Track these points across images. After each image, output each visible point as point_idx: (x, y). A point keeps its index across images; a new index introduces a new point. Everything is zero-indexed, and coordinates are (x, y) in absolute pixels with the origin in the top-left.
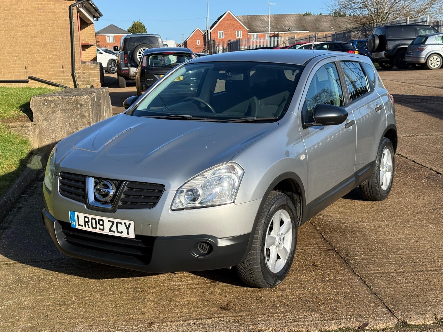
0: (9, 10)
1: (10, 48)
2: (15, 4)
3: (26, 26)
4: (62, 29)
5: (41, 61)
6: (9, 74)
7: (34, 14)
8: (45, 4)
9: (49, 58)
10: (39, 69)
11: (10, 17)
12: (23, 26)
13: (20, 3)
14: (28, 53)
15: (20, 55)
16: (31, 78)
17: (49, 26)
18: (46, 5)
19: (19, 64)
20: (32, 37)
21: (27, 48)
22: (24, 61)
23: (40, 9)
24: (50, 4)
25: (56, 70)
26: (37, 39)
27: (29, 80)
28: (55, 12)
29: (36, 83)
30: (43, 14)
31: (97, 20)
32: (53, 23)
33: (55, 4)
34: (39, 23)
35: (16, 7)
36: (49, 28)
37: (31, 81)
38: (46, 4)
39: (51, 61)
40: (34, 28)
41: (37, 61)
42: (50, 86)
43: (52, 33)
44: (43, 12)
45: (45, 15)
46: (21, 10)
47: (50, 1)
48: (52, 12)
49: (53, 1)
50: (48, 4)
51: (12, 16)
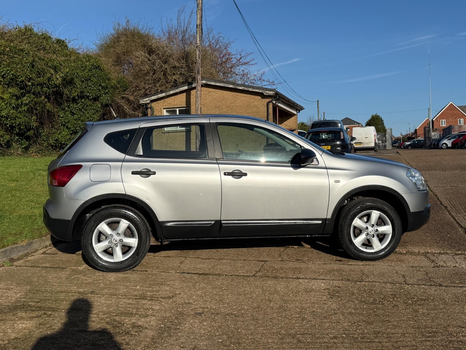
0: (229, 107)
1: (228, 132)
2: (233, 103)
6: (227, 149)
7: (244, 109)
10: (246, 145)
15: (234, 136)
19: (233, 142)
23: (248, 106)
24: (255, 102)
28: (258, 107)
31: (299, 112)
32: (256, 115)
33: (257, 102)
35: (233, 105)
38: (252, 102)
41: (245, 140)
44: (250, 107)
47: (255, 100)
48: (255, 107)
49: (257, 100)
50: (253, 102)
51: (230, 111)
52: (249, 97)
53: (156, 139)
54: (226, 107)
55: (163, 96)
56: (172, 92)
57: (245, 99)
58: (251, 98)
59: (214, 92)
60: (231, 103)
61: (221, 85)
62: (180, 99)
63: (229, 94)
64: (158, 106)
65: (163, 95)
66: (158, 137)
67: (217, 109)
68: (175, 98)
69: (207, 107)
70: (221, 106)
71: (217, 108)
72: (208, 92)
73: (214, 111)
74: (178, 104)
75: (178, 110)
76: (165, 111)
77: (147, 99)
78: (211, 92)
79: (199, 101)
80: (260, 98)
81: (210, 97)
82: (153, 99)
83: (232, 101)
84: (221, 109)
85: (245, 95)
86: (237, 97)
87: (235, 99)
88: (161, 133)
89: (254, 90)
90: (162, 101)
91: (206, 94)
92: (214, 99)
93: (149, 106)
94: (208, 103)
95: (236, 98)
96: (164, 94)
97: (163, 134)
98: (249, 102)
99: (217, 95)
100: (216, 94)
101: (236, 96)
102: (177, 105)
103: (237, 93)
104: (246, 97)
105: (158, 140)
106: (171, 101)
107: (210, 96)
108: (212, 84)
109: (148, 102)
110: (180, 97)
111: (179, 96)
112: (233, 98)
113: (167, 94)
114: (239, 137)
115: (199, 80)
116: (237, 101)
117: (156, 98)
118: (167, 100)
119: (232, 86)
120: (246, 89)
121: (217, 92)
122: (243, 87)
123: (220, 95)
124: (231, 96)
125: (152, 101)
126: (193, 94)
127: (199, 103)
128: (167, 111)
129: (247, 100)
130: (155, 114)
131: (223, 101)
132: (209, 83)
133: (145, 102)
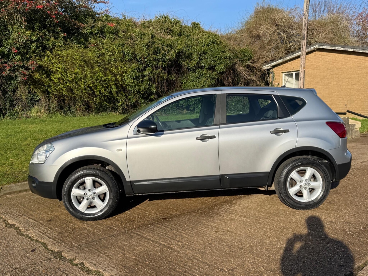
0: (340, 69)
1: (338, 93)
2: (344, 65)
3: (349, 78)
5: (356, 100)
6: (336, 109)
7: (355, 70)
8: (362, 63)
9: (361, 98)
10: (354, 105)
11: (340, 73)
12: (347, 78)
13: (347, 64)
14: (348, 95)
15: (344, 97)
16: (348, 111)
17: (364, 77)
18: (363, 64)
19: (342, 102)
20: (352, 85)
21: (348, 92)
22: (345, 101)
23: (358, 67)
24: (366, 63)
25: (365, 106)
26: (355, 86)
27: (347, 113)
29: (351, 115)
30: (361, 70)
32: (367, 75)
34: (358, 76)
35: (344, 66)
36: (363, 78)
37: (348, 113)
39: (362, 100)
40: (354, 79)
41: (353, 100)
42: (360, 117)
43: (365, 82)
44: (361, 68)
45: (362, 70)
46: (347, 68)
47: (366, 61)
48: (366, 68)
50: (364, 63)
51: (341, 72)
52: (360, 58)
54: (337, 69)
55: (281, 62)
56: (288, 58)
57: (356, 60)
58: (362, 59)
59: (327, 55)
60: (342, 65)
61: (332, 48)
62: (296, 63)
63: (341, 57)
64: (278, 71)
65: (281, 61)
67: (329, 71)
68: (292, 63)
69: (320, 69)
70: (333, 68)
71: (329, 70)
72: (322, 56)
73: (326, 73)
74: (295, 68)
75: (294, 73)
76: (284, 74)
77: (268, 65)
78: (324, 55)
79: (302, 65)
81: (323, 60)
82: (273, 65)
83: (343, 64)
84: (333, 71)
85: (356, 56)
86: (349, 59)
87: (346, 61)
89: (364, 52)
90: (281, 66)
91: (319, 58)
92: (326, 62)
93: (271, 71)
94: (321, 65)
95: (347, 59)
98: (360, 63)
99: (329, 58)
100: (328, 57)
101: (347, 58)
102: (293, 69)
104: (356, 58)
106: (289, 65)
107: (323, 59)
108: (324, 48)
109: (269, 68)
110: (297, 61)
111: (296, 61)
112: (345, 60)
113: (285, 60)
114: (348, 98)
115: (304, 45)
116: (348, 63)
117: (275, 64)
118: (285, 65)
119: (343, 48)
120: (356, 50)
121: (330, 55)
122: (353, 49)
123: (332, 58)
124: (343, 58)
125: (274, 67)
126: (308, 58)
127: (303, 67)
128: (285, 75)
129: (358, 62)
130: (275, 78)
131: (335, 63)
132: (321, 47)
133: (267, 68)
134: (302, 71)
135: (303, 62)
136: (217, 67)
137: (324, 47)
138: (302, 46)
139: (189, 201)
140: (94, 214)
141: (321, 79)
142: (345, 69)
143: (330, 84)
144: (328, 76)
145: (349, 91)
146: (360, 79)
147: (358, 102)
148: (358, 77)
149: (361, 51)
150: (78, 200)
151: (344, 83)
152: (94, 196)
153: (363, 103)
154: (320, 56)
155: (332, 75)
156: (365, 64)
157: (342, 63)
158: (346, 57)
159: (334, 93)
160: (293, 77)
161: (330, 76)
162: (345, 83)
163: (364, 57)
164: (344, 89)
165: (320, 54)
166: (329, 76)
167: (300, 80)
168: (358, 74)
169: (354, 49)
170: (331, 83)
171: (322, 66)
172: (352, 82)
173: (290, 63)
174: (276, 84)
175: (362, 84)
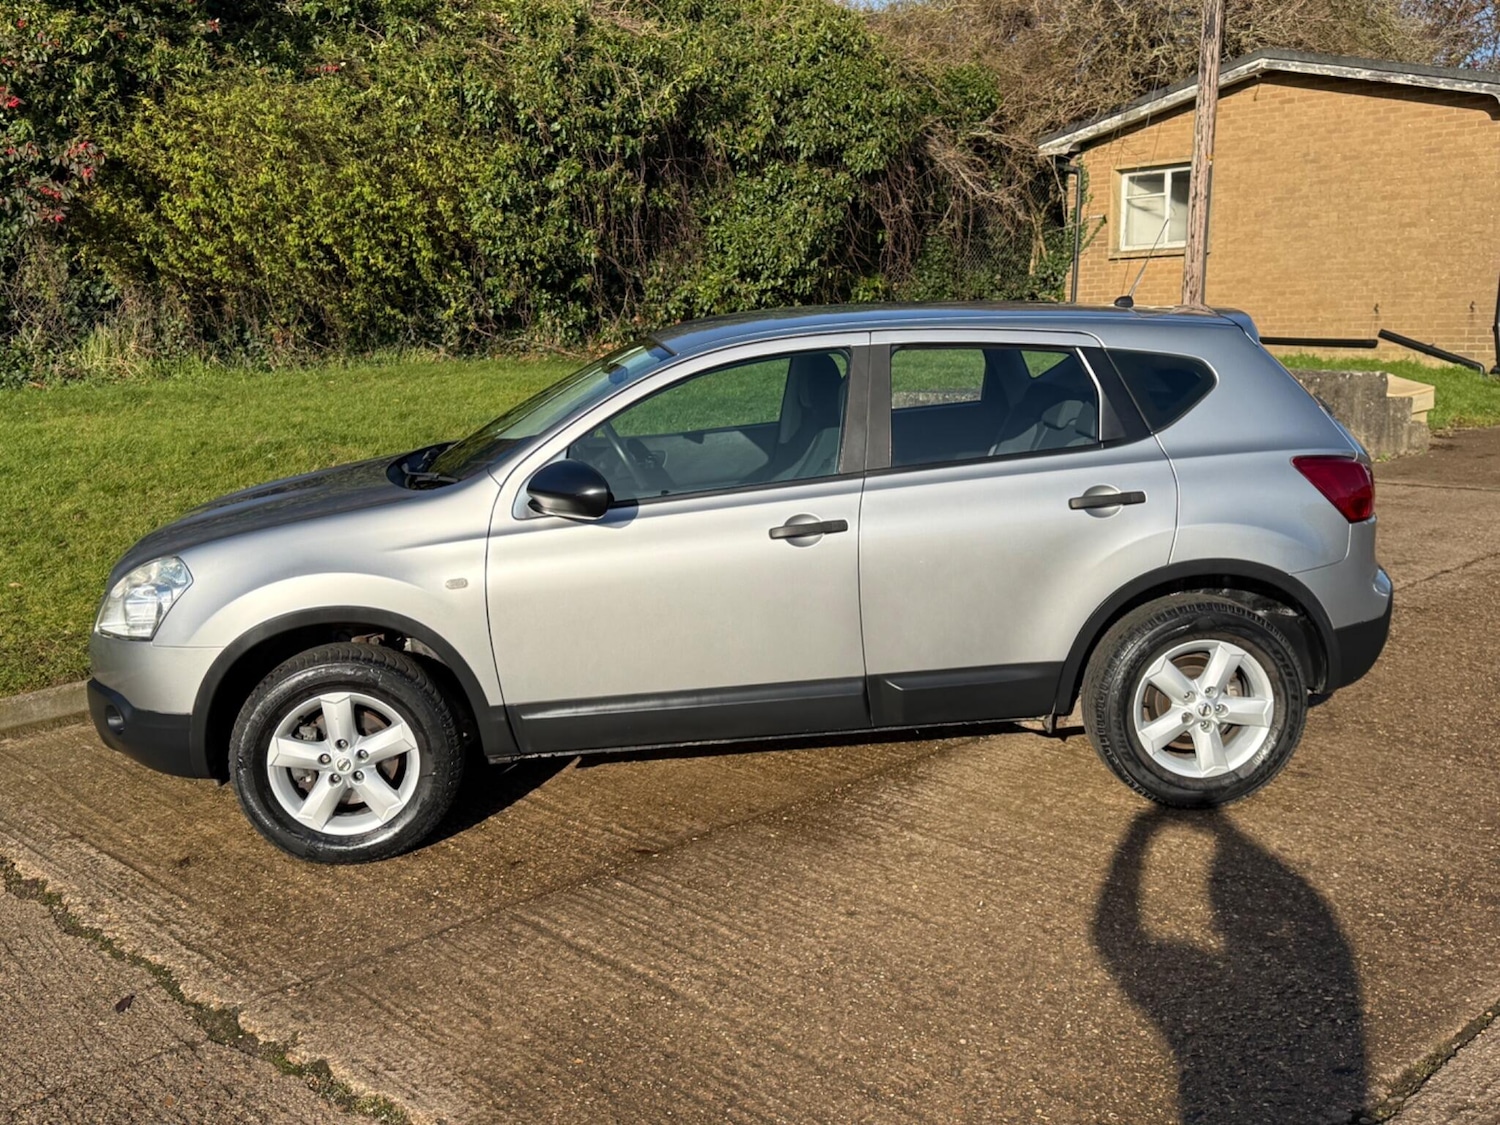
0: (1357, 158)
1: (1345, 256)
2: (1373, 142)
3: (1394, 196)
4: (1484, 200)
5: (1416, 290)
6: (1335, 324)
7: (1417, 165)
8: (1447, 134)
9: (1439, 281)
10: (1410, 311)
11: (1356, 176)
12: (1384, 198)
13: (1387, 137)
14: (1386, 269)
15: (1368, 274)
16: (1384, 335)
17: (1451, 195)
18: (1452, 138)
19: (1360, 298)
20: (1403, 226)
21: (1388, 255)
22: (1375, 290)
23: (1432, 151)
24: (1463, 134)
25: (1452, 314)
26: (1415, 232)
27: (1380, 340)
28: (1473, 154)
29: (1395, 349)
30: (1440, 162)
32: (1464, 186)
33: (1476, 132)
34: (1426, 187)
35: (1375, 147)
36: (1450, 199)
37: (1383, 343)
38: (1450, 134)
39: (1443, 288)
40: (1413, 201)
41: (1408, 289)
42: (1432, 358)
43: (1456, 213)
44: (1443, 157)
45: (1444, 164)
46: (1386, 155)
47: (1462, 125)
48: (1464, 155)
49: (1471, 124)
50: (1454, 134)
51: (1361, 173)
52: (1439, 113)
53: (1087, 282)
54: (1345, 158)
55: (1114, 125)
56: (1145, 110)
57: (1425, 122)
58: (1448, 120)
59: (1304, 99)
60: (1365, 143)
61: (1325, 72)
62: (1178, 132)
63: (1361, 107)
64: (1102, 162)
65: (1116, 121)
66: (1095, 275)
67: (1309, 166)
68: (1159, 131)
69: (1272, 158)
70: (1326, 154)
71: (1313, 161)
72: (1282, 102)
73: (1299, 174)
74: (1171, 152)
75: (1168, 174)
76: (1126, 176)
77: (1063, 139)
78: (1291, 101)
80: (1487, 116)
81: (1286, 120)
82: (1081, 138)
83: (1371, 136)
84: (1325, 167)
85: (1423, 107)
86: (1392, 116)
87: (1383, 125)
88: (1105, 261)
89: (1458, 87)
90: (1116, 143)
91: (1272, 110)
92: (1301, 127)
93: (1073, 162)
94: (1278, 143)
95: (1388, 119)
96: (1118, 117)
97: (1112, 264)
98: (1439, 135)
99: (1313, 112)
100: (1309, 106)
101: (1386, 111)
102: (1166, 157)
103: (1394, 101)
104: (1425, 114)
105: (1094, 287)
106: (1147, 141)
107: (1287, 116)
108: (1293, 69)
109: (1065, 150)
110: (1179, 124)
111: (1176, 122)
112: (1378, 120)
113: (1130, 119)
114: (1387, 279)
115: (1209, 59)
116: (1389, 133)
117: (1090, 134)
118: (1133, 139)
119: (1369, 72)
120: (1423, 82)
121: (1315, 101)
122: (1410, 76)
123: (1324, 112)
124: (1367, 114)
125: (1085, 145)
126: (1224, 111)
127: (1204, 152)
128: (1132, 179)
129: (1431, 128)
130: (1089, 192)
131: (1336, 135)
132: (1281, 66)
133: (1055, 152)
134: (1203, 169)
135: (1205, 129)
136: (853, 153)
137: (1294, 67)
138: (1204, 62)
139: (739, 767)
140: (363, 837)
141: (1275, 199)
142: (1376, 159)
143: (1312, 223)
144: (1305, 189)
145: (1389, 250)
146: (1435, 200)
147: (1425, 296)
148: (1430, 191)
149: (1442, 86)
150: (294, 783)
151: (1370, 218)
152: (358, 766)
153: (1444, 301)
154: (1277, 105)
155: (1321, 182)
156: (1459, 139)
157: (1366, 135)
158: (1382, 109)
159: (1329, 257)
160: (1163, 191)
161: (1316, 188)
162: (1374, 218)
163: (1455, 111)
164: (1371, 243)
165: (1274, 96)
166: (1311, 185)
167: (1194, 206)
168: (1431, 180)
169: (1416, 77)
170: (1316, 217)
171: (1285, 143)
172: (1402, 215)
173: (1152, 131)
174: (1093, 220)
175: (1446, 220)
